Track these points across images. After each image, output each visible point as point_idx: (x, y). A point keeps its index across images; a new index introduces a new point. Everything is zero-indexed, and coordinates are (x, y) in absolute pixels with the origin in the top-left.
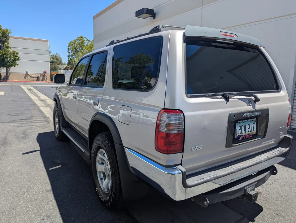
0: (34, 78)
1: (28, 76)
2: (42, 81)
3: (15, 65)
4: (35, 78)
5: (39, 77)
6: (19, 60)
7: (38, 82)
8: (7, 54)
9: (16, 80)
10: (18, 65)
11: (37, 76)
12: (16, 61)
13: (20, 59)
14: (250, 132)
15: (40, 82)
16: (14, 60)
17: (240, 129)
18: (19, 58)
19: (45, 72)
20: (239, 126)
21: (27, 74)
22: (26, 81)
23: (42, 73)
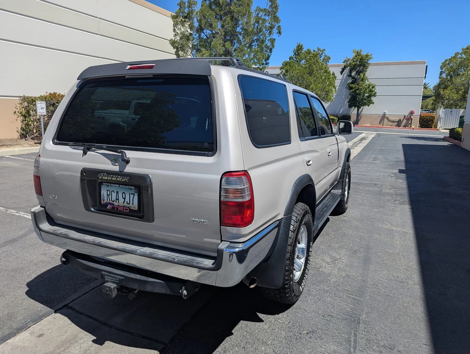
0: (393, 122)
1: (385, 119)
2: (405, 126)
3: (370, 102)
4: (395, 122)
5: (401, 120)
6: (375, 96)
7: (398, 129)
8: (361, 89)
9: (368, 125)
10: (373, 103)
11: (397, 119)
12: (372, 98)
13: (377, 94)
14: (125, 204)
15: (401, 129)
16: (369, 97)
17: (108, 194)
18: (375, 93)
19: (412, 113)
20: (107, 190)
21: (384, 116)
22: (381, 126)
23: (407, 114)
